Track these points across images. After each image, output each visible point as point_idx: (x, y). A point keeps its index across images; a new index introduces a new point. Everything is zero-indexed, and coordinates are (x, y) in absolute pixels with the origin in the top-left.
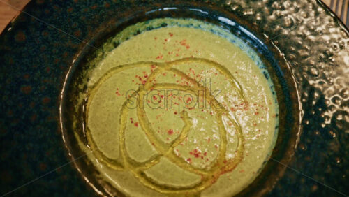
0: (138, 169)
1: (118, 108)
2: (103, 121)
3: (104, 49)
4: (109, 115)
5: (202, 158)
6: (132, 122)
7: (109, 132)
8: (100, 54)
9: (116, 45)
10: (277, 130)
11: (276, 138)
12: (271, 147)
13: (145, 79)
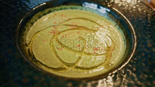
0: (74, 66)
1: (48, 46)
2: (43, 54)
3: (28, 26)
4: (45, 51)
5: (99, 50)
6: (58, 49)
7: (49, 57)
8: (27, 29)
9: (32, 24)
10: (120, 29)
11: (122, 31)
12: (122, 35)
13: (54, 32)
